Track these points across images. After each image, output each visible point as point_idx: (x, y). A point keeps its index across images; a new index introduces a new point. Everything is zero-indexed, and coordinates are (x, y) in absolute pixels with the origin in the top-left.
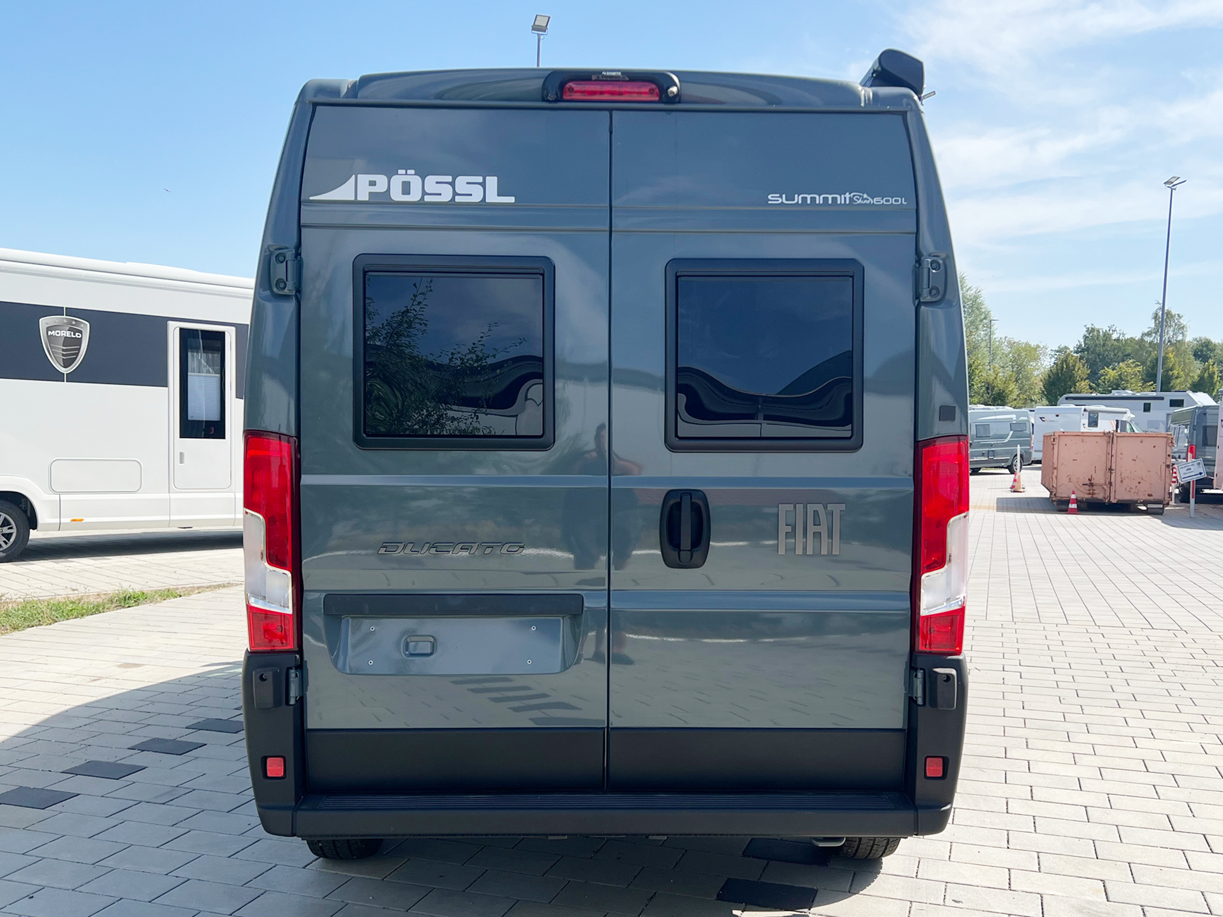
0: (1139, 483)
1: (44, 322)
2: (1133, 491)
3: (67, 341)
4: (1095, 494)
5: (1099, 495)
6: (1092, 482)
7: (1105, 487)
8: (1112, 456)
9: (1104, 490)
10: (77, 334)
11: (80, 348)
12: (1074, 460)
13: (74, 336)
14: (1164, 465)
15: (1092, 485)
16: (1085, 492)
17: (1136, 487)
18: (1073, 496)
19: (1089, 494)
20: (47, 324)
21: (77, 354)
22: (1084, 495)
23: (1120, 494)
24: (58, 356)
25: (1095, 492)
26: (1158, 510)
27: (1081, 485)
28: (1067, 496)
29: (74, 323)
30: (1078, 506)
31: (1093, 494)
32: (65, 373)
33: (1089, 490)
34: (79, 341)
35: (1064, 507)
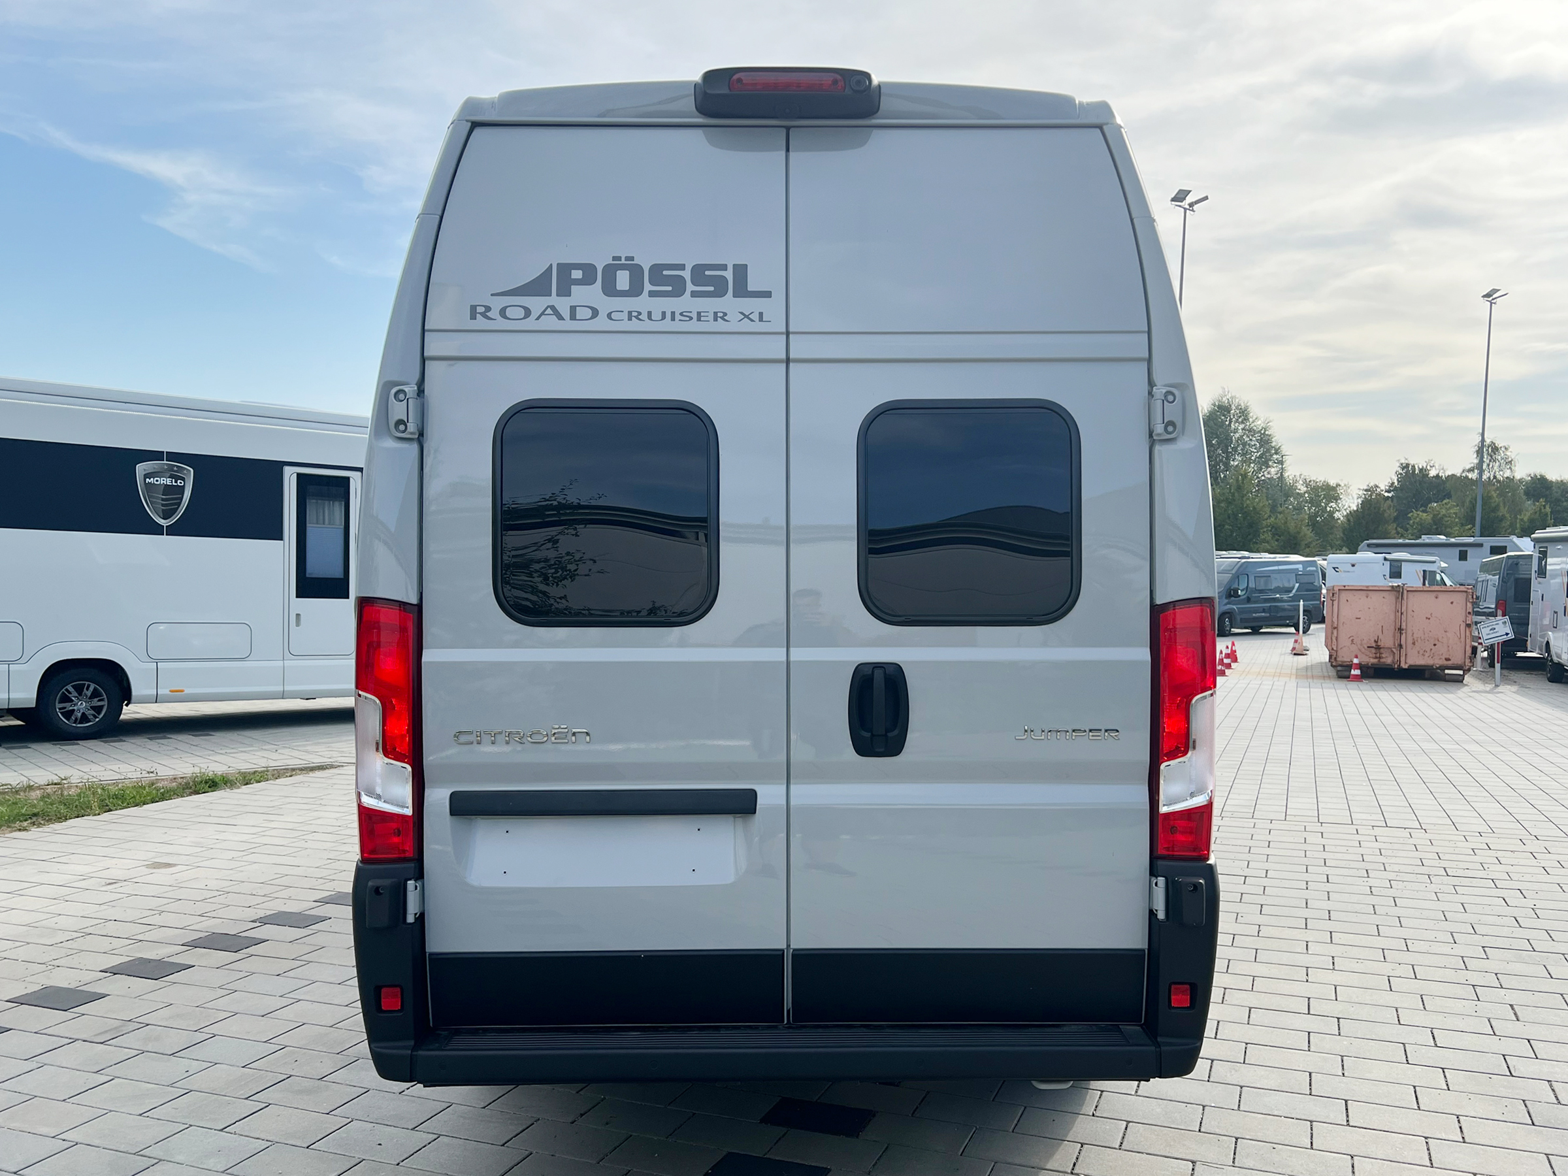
0: (1435, 645)
1: (141, 468)
2: (1427, 655)
3: (167, 489)
4: (1383, 658)
5: (1388, 660)
6: (1379, 644)
7: (1394, 650)
8: (1402, 614)
9: (1392, 654)
10: (179, 481)
11: (183, 497)
12: (1357, 618)
13: (176, 484)
14: (1465, 624)
15: (1378, 648)
16: (1371, 655)
17: (1431, 650)
18: (1356, 661)
19: (1376, 658)
20: (145, 470)
21: (179, 504)
22: (1369, 659)
23: (1413, 658)
24: (157, 506)
25: (1383, 656)
26: (1458, 677)
27: (1366, 647)
28: (1349, 660)
29: (175, 469)
30: (1361, 672)
31: (1380, 658)
32: (165, 525)
33: (1375, 653)
34: (182, 489)
35: (1346, 674)
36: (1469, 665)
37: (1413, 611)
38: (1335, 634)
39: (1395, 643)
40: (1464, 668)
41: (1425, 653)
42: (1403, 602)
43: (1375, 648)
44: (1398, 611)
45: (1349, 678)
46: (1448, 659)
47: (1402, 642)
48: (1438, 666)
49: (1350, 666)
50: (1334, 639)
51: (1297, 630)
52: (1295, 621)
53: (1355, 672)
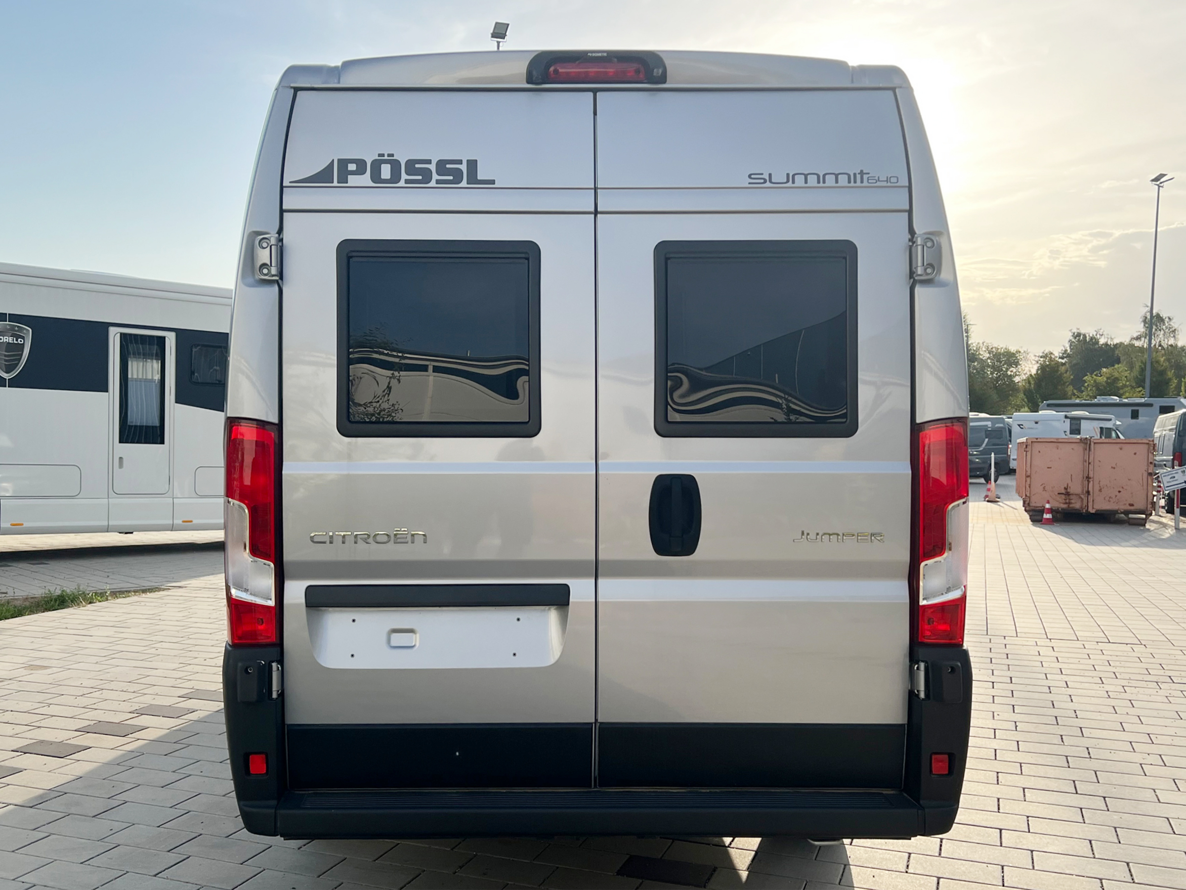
0: (1119, 492)
2: (1112, 501)
3: (10, 346)
5: (1077, 505)
6: (1069, 490)
7: (1082, 496)
8: (1089, 463)
9: (1080, 500)
10: (19, 340)
11: (23, 353)
12: (1048, 468)
13: (17, 342)
14: (1147, 473)
15: (1068, 494)
16: (1061, 501)
17: (1116, 496)
18: (1047, 506)
19: (1066, 503)
21: (19, 360)
22: (1060, 504)
23: (1099, 504)
25: (1072, 501)
26: (1141, 521)
27: (1056, 494)
28: (1041, 505)
29: (16, 328)
30: (1052, 517)
31: (1070, 503)
32: (8, 379)
33: (1065, 500)
34: (22, 347)
35: (1039, 518)
36: (1151, 509)
37: (1100, 461)
38: (1028, 482)
39: (1083, 490)
40: (1147, 513)
41: (1111, 499)
42: (1090, 453)
43: (1065, 495)
44: (1086, 461)
45: (1041, 521)
46: (1131, 505)
47: (1089, 489)
48: (1122, 511)
49: (1042, 511)
50: (1028, 487)
51: (988, 480)
52: (985, 472)
53: (1047, 516)
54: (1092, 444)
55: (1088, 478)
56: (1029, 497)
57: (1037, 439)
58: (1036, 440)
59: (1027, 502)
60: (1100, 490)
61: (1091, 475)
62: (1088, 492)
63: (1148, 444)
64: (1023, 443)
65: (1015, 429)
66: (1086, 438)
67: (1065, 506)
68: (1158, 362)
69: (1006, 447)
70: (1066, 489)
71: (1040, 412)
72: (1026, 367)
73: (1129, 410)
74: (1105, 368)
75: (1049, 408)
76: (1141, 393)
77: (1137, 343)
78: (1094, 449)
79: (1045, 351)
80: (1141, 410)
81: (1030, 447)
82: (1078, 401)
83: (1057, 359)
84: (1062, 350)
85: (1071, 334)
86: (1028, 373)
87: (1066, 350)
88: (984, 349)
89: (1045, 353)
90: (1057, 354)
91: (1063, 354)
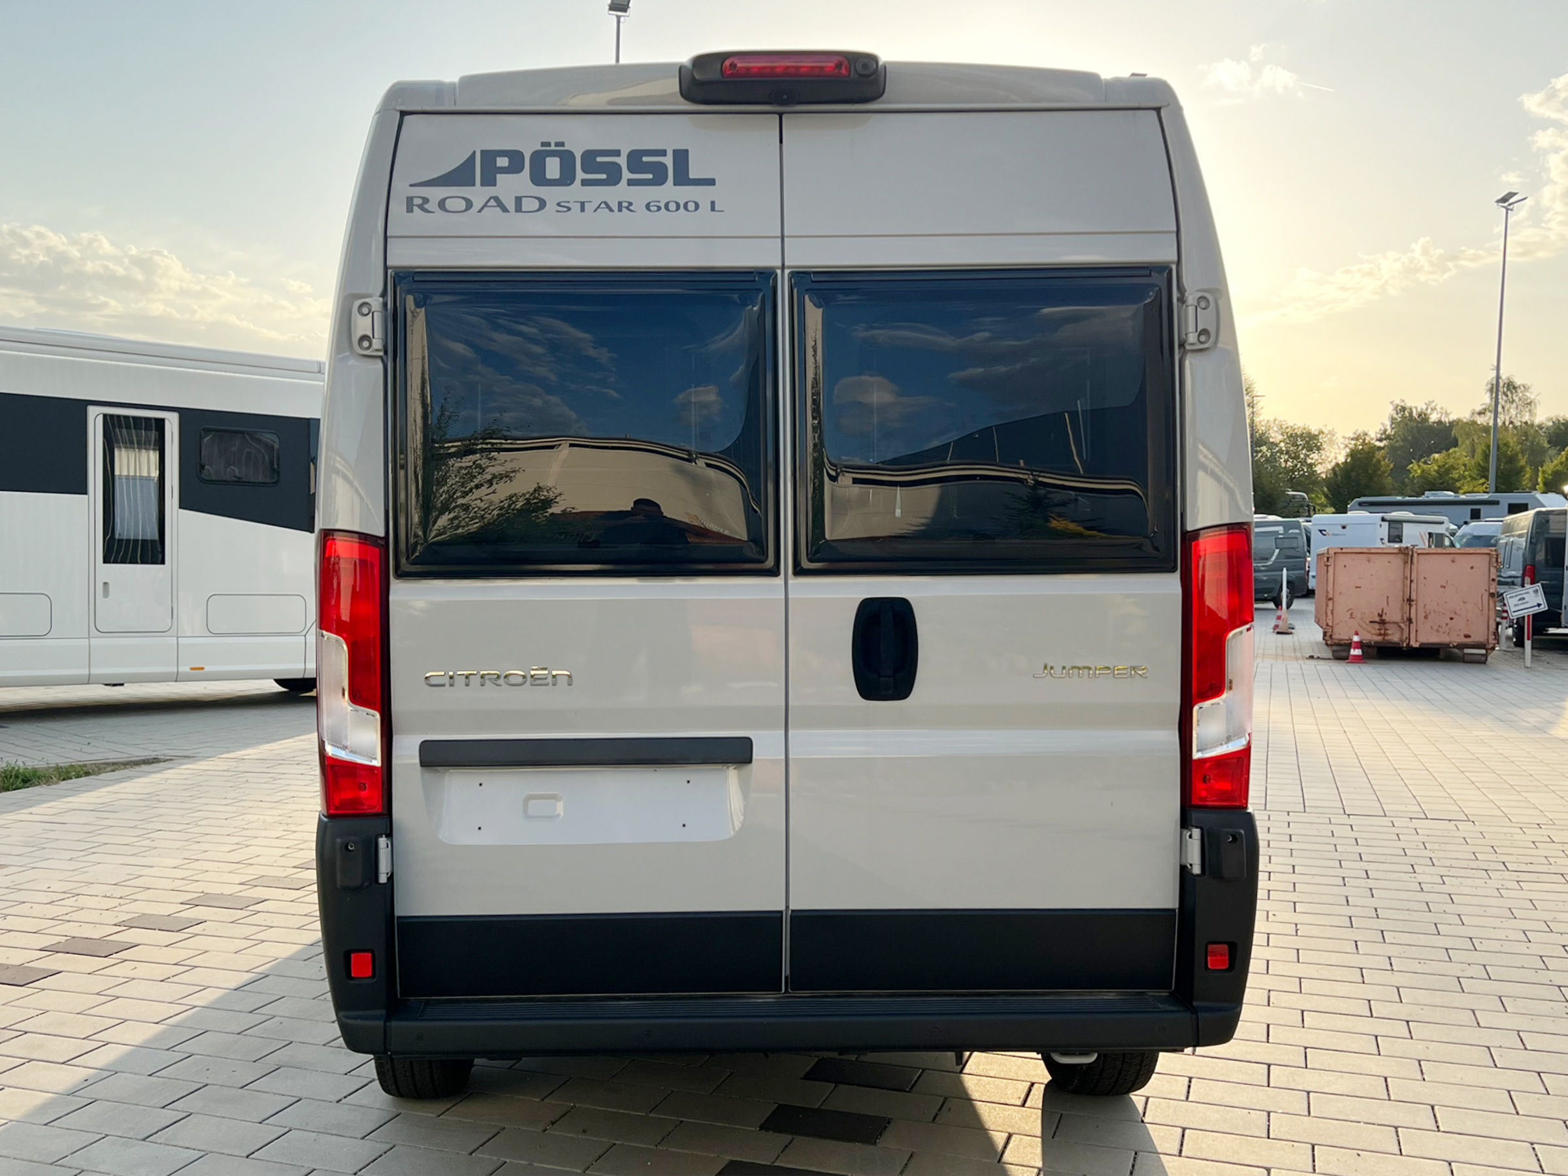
0: (1451, 619)
2: (1442, 630)
4: (1388, 634)
5: (1394, 637)
6: (1384, 617)
7: (1402, 625)
8: (1411, 581)
9: (1399, 630)
12: (1357, 587)
14: (1487, 595)
15: (1383, 622)
16: (1373, 632)
18: (1356, 639)
19: (1380, 634)
22: (1371, 635)
23: (1424, 635)
26: (1480, 657)
27: (1368, 622)
28: (1347, 638)
30: (1363, 652)
31: (1385, 635)
33: (1379, 630)
35: (1344, 654)
36: (1493, 642)
37: (1425, 578)
38: (1330, 607)
39: (1403, 616)
40: (1487, 647)
41: (1440, 629)
42: (1413, 566)
43: (1379, 623)
44: (1407, 579)
45: (1347, 659)
46: (1467, 636)
47: (1411, 616)
48: (1455, 644)
49: (1349, 645)
50: (1329, 613)
51: (1278, 604)
52: (1275, 594)
53: (1356, 652)
54: (1415, 555)
55: (1410, 600)
56: (1332, 627)
57: (1342, 549)
58: (1340, 551)
59: (1328, 634)
60: (1426, 617)
61: (1413, 597)
62: (1410, 620)
63: (1489, 554)
64: (1323, 554)
65: (1315, 536)
66: (1407, 548)
67: (1379, 638)
68: (1506, 445)
69: (1303, 560)
70: (1380, 616)
71: (1350, 514)
72: (1331, 452)
73: (1468, 509)
74: (1437, 453)
75: (1361, 508)
76: (1484, 486)
77: (1480, 420)
78: (1418, 562)
79: (1357, 430)
80: (1484, 509)
81: (1333, 560)
82: (1399, 498)
83: (1372, 442)
84: (1380, 430)
85: (1391, 407)
86: (1334, 461)
87: (1385, 431)
88: (1275, 429)
89: (1358, 433)
90: (1373, 436)
91: (1382, 434)
